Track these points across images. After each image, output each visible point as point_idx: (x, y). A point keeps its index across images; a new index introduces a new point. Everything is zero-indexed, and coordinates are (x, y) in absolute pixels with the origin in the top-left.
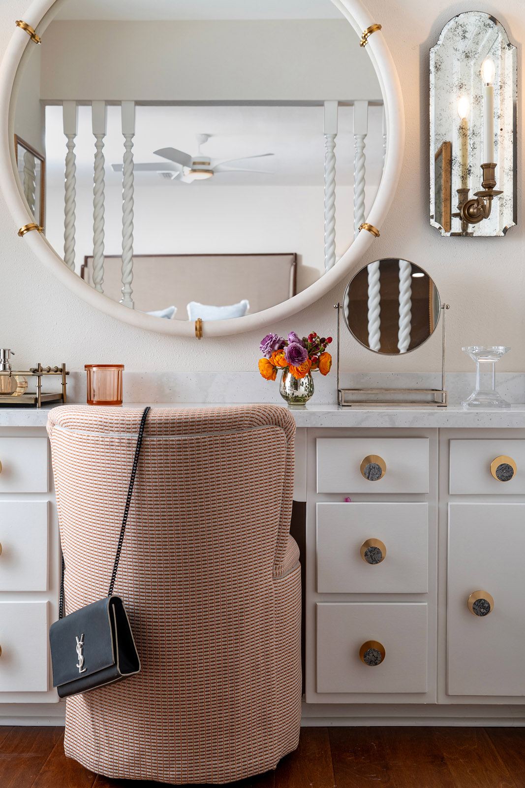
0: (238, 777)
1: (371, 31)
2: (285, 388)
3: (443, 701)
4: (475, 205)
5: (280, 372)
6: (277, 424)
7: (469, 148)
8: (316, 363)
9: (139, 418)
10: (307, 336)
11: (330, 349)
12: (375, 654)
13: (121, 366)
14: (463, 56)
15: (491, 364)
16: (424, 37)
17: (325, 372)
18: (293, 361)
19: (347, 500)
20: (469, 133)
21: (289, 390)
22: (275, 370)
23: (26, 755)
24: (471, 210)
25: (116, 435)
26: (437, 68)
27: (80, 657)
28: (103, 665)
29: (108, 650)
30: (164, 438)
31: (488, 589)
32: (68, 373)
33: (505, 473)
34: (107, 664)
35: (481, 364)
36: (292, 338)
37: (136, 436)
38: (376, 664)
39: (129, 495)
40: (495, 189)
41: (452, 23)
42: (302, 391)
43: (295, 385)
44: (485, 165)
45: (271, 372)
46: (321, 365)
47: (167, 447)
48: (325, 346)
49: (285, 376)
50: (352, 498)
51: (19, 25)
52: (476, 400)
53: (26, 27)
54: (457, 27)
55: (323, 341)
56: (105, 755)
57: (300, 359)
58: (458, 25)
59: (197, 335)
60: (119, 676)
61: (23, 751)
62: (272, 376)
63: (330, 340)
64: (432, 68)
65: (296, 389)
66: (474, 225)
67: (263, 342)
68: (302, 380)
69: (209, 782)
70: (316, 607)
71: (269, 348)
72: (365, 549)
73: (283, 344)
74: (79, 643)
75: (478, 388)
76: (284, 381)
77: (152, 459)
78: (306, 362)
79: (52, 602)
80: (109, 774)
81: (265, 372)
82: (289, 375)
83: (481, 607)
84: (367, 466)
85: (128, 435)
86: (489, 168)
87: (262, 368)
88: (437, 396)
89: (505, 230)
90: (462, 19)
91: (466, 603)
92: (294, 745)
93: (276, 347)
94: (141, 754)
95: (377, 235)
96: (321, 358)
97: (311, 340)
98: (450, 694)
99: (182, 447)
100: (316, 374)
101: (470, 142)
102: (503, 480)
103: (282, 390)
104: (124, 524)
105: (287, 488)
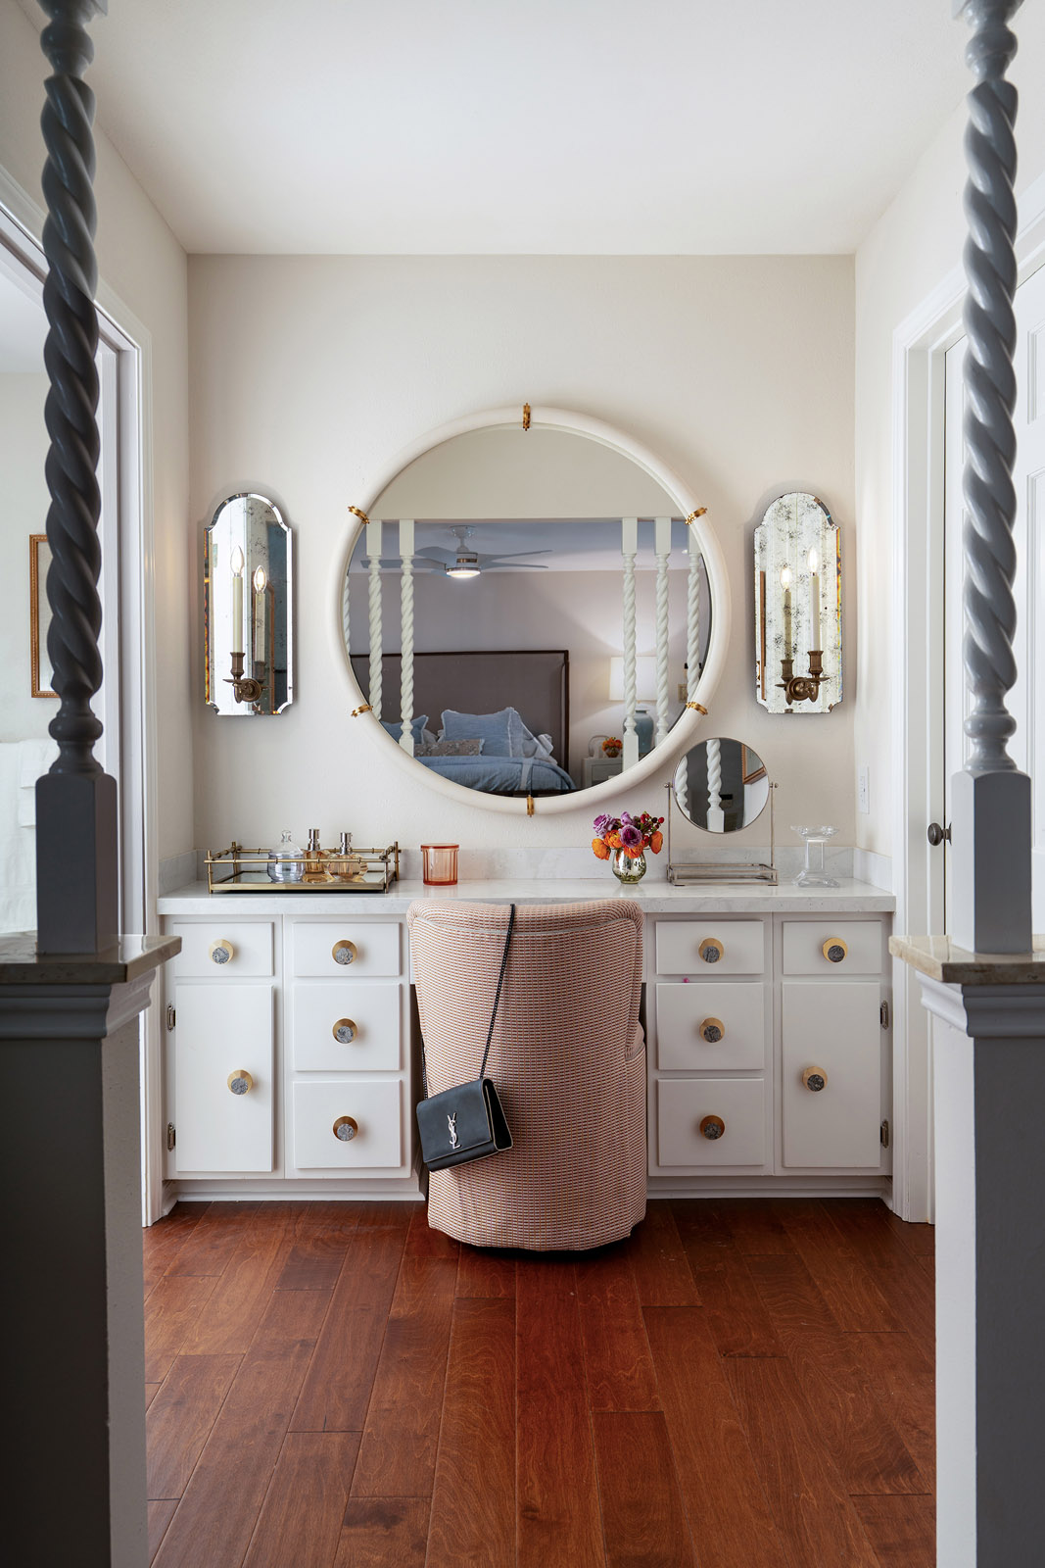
0: (597, 1244)
1: (697, 514)
2: (618, 867)
3: (780, 1172)
4: (802, 685)
5: (613, 852)
6: (629, 917)
7: (793, 625)
8: (649, 841)
9: (508, 916)
10: (640, 816)
11: (663, 829)
12: (715, 1128)
13: (457, 846)
14: (788, 537)
15: (820, 844)
16: (748, 514)
17: (656, 851)
18: (628, 843)
19: (685, 981)
20: (793, 611)
21: (622, 870)
22: (608, 849)
23: (387, 1228)
24: (797, 689)
25: (486, 931)
26: (762, 549)
27: (453, 1134)
28: (479, 1142)
29: (484, 1128)
30: (532, 934)
31: (821, 1064)
32: (400, 851)
33: (837, 954)
34: (483, 1140)
35: (810, 844)
36: (625, 819)
37: (505, 933)
38: (716, 1138)
39: (499, 990)
40: (821, 676)
41: (776, 504)
42: (635, 870)
43: (629, 865)
44: (812, 652)
45: (605, 852)
46: (653, 845)
47: (533, 942)
48: (658, 827)
49: (618, 856)
50: (690, 979)
51: (351, 511)
52: (805, 880)
53: (358, 513)
54: (781, 508)
55: (654, 820)
56: (472, 1226)
57: (635, 840)
58: (782, 506)
59: (528, 813)
60: (495, 1151)
61: (383, 1225)
62: (606, 857)
63: (662, 820)
64: (757, 548)
65: (630, 868)
66: (799, 702)
67: (597, 821)
68: (636, 860)
69: (571, 1248)
70: (657, 1083)
71: (602, 829)
72: (705, 1028)
73: (616, 826)
74: (451, 1122)
75: (807, 866)
76: (617, 860)
77: (519, 954)
78: (640, 844)
79: (404, 1081)
80: (475, 1242)
81: (599, 853)
82: (622, 854)
83: (816, 1083)
84: (705, 948)
85: (498, 932)
86: (816, 655)
87: (597, 848)
88: (767, 872)
89: (831, 708)
90: (786, 500)
91: (801, 1078)
92: (642, 1216)
93: (610, 828)
94: (508, 1223)
95: (705, 713)
96: (653, 837)
97: (644, 821)
98: (787, 1166)
99: (547, 942)
100: (648, 852)
101: (793, 620)
102: (836, 961)
103: (615, 869)
104: (494, 1016)
105: (637, 974)
